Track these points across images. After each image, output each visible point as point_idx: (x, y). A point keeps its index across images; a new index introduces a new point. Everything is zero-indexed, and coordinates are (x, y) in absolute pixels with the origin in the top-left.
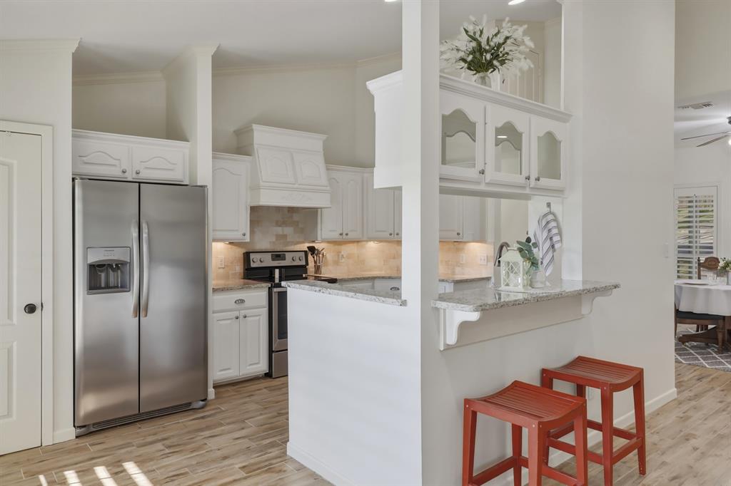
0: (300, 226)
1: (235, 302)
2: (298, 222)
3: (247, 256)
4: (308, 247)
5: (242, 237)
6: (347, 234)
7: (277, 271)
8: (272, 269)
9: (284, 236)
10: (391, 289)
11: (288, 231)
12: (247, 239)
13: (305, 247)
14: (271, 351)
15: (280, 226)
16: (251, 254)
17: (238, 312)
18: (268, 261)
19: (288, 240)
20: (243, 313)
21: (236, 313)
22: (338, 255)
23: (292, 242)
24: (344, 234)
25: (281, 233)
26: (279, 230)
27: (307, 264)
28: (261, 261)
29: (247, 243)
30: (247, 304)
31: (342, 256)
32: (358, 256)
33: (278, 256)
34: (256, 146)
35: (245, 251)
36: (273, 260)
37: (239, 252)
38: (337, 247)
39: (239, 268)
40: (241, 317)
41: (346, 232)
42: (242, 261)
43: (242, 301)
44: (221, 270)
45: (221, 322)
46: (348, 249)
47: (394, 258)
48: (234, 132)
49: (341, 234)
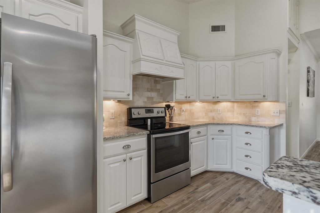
0: (161, 92)
1: (123, 148)
2: (159, 90)
3: (129, 110)
4: (166, 105)
5: (126, 96)
6: (189, 97)
7: (149, 120)
8: (145, 119)
9: (152, 98)
10: (219, 131)
11: (154, 94)
12: (131, 98)
13: (164, 105)
14: (149, 183)
15: (149, 92)
16: (132, 109)
17: (125, 156)
18: (143, 114)
19: (155, 100)
20: (129, 155)
21: (124, 156)
22: (181, 110)
23: (156, 102)
24: (188, 97)
25: (150, 96)
26: (149, 94)
27: (166, 115)
28: (139, 114)
29: (130, 101)
30: (132, 149)
31: (183, 110)
32: (190, 111)
33: (149, 110)
34: (137, 31)
35: (128, 107)
36: (146, 113)
37: (124, 108)
38: (180, 105)
39: (124, 119)
40: (128, 160)
41: (189, 96)
42: (126, 114)
43: (128, 146)
44: (112, 120)
45: (112, 166)
46: (186, 107)
47: (211, 112)
48: (121, 26)
49: (186, 97)
